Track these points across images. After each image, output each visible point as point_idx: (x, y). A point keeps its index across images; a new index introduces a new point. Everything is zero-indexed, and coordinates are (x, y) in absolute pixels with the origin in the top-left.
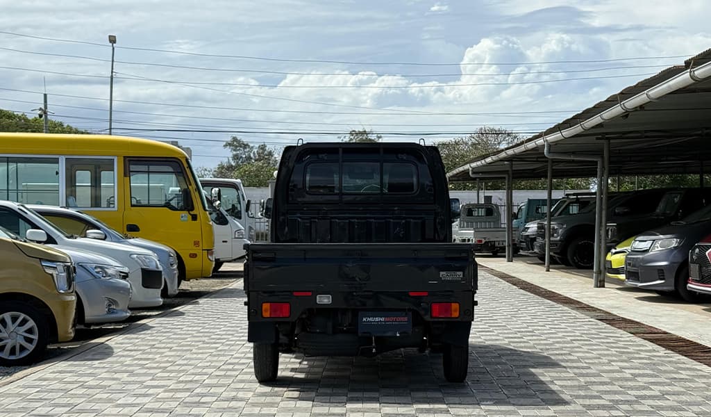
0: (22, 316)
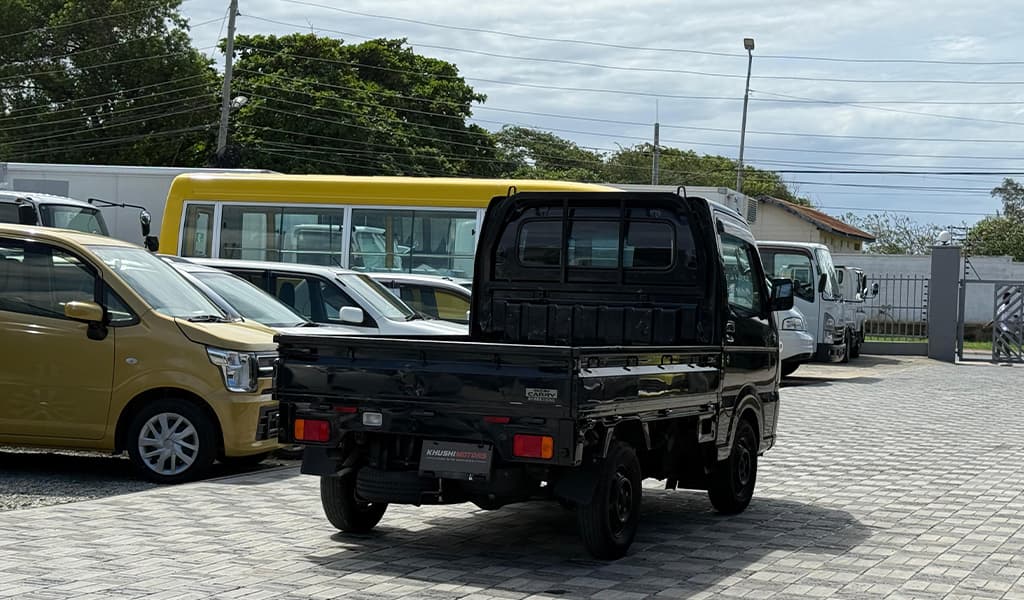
0: (181, 419)
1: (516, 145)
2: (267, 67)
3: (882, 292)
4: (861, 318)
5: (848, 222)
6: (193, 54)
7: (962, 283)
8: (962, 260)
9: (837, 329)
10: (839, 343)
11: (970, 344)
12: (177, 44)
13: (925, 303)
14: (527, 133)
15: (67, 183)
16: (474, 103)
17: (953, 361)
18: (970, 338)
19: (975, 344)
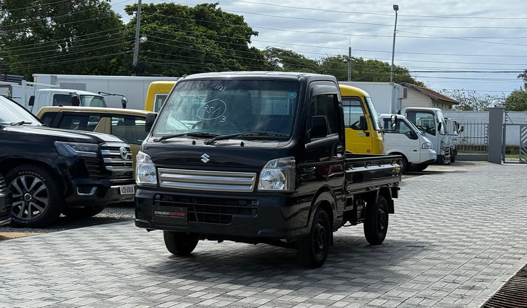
1: (273, 57)
2: (149, 20)
3: (465, 130)
4: (455, 143)
5: (443, 93)
6: (112, 13)
7: (505, 125)
8: (504, 114)
9: (446, 148)
10: (447, 154)
11: (508, 156)
12: (104, 9)
13: (486, 136)
14: (279, 51)
15: (85, 84)
16: (253, 36)
17: (500, 163)
18: (508, 152)
19: (510, 156)
